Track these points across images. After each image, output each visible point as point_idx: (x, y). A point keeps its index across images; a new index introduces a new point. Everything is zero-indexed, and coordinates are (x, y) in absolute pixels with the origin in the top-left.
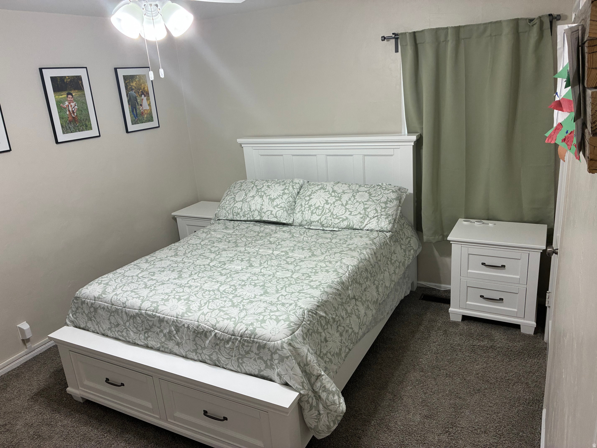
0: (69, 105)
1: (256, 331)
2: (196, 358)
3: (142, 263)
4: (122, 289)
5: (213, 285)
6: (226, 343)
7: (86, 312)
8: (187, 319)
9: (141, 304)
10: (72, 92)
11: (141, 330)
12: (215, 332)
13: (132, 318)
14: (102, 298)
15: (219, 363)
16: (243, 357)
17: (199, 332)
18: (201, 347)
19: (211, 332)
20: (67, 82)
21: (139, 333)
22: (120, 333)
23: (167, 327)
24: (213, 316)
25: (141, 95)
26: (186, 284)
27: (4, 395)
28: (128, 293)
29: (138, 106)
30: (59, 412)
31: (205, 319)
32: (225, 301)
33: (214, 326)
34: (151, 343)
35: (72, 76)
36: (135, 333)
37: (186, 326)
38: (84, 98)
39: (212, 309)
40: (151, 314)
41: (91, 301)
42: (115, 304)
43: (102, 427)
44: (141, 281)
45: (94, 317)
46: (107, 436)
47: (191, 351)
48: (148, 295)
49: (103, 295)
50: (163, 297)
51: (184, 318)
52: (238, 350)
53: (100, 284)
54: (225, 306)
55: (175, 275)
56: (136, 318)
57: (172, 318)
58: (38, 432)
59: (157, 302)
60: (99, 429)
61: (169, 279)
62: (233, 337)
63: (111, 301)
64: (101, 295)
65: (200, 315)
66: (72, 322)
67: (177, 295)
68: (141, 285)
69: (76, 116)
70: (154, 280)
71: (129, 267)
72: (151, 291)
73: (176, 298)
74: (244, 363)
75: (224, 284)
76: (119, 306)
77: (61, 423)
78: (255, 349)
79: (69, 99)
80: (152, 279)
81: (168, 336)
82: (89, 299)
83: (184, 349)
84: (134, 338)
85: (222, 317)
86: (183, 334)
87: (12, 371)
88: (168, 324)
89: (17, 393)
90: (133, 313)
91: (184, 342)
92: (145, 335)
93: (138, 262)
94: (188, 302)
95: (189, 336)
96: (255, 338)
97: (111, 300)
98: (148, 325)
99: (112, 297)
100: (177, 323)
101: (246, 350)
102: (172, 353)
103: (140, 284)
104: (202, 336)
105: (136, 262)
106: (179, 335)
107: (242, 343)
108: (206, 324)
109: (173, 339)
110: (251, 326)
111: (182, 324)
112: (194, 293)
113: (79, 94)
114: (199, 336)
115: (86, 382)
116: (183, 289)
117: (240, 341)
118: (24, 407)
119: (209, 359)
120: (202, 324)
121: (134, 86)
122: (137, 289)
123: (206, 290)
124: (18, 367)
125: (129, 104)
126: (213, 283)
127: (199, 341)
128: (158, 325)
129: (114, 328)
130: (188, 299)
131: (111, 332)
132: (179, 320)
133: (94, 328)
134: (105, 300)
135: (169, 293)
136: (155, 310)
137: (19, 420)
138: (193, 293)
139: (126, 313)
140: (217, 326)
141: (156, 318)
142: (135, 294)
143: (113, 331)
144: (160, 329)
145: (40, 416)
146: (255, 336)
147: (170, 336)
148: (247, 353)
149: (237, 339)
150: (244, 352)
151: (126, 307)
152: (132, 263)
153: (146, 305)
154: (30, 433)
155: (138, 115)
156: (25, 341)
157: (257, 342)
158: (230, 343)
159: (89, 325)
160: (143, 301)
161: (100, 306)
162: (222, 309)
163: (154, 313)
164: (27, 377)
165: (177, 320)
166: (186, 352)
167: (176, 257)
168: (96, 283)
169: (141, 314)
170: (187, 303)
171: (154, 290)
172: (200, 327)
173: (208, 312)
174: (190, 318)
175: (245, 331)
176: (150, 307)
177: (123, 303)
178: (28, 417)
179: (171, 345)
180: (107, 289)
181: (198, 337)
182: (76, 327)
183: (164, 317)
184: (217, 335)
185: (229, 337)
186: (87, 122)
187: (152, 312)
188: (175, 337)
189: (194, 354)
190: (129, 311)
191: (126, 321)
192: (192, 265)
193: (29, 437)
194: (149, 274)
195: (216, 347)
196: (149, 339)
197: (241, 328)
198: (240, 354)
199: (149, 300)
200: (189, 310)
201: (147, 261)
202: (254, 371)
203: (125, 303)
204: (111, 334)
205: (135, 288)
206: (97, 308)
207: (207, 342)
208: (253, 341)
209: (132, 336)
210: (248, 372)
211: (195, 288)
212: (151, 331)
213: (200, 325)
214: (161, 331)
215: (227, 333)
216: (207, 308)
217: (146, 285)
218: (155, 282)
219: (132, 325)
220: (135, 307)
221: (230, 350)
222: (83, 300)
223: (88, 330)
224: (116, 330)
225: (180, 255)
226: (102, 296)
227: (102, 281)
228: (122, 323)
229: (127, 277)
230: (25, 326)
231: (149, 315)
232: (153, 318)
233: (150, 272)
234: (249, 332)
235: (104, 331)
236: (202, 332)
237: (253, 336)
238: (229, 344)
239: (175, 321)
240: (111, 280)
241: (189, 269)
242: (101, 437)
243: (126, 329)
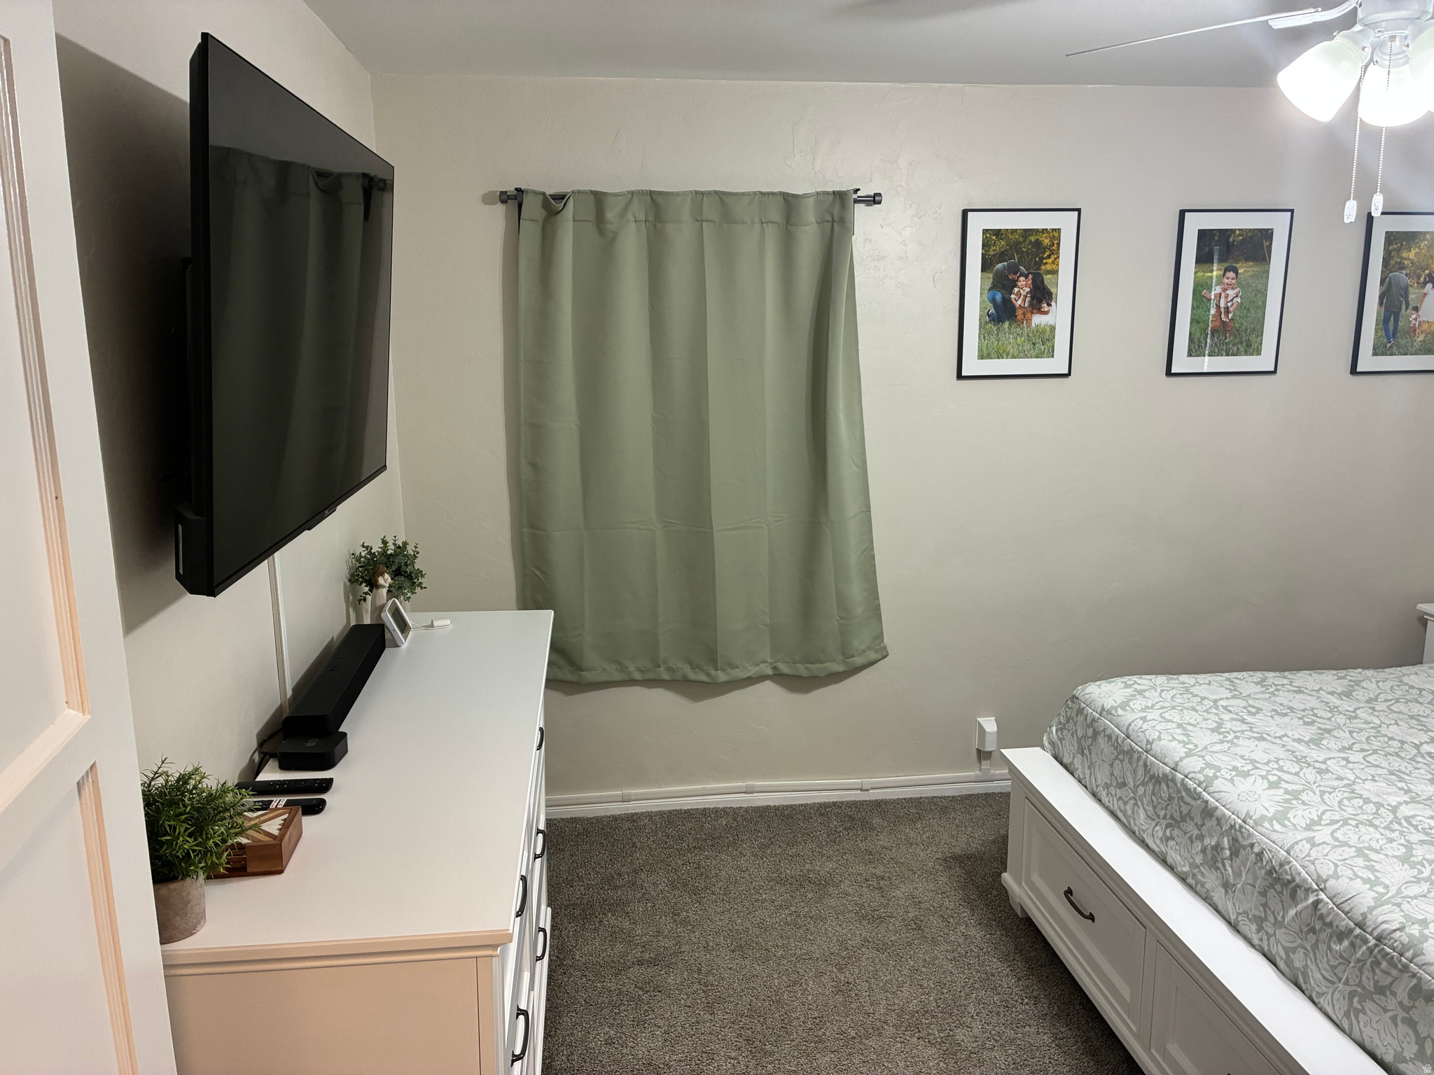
0: (1223, 295)
1: (1425, 945)
2: (1256, 942)
3: (1247, 682)
4: (1164, 713)
5: (1388, 794)
6: (1335, 938)
7: (1080, 733)
8: (1266, 835)
9: (1182, 759)
10: (1238, 266)
11: (1161, 817)
12: (1317, 895)
13: (1153, 781)
14: (1114, 716)
15: (1305, 983)
16: (1366, 996)
17: (1279, 879)
18: (1276, 919)
19: (1308, 890)
20: (1234, 241)
21: (1157, 820)
22: (1121, 803)
23: (1214, 834)
24: (1334, 856)
25: (1425, 283)
26: (1317, 761)
27: (907, 831)
28: (1170, 725)
29: (1407, 309)
30: (972, 909)
31: (1309, 855)
32: (1391, 841)
33: (1320, 880)
34: (1173, 856)
35: (1250, 230)
36: (1149, 817)
37: (1256, 849)
38: (1265, 280)
39: (1339, 841)
40: (1192, 790)
41: (1094, 713)
42: (1132, 737)
43: (1027, 982)
44: (1216, 714)
45: (1089, 749)
46: (1027, 1004)
47: (1250, 917)
48: (1208, 747)
49: (1119, 709)
50: (1239, 765)
51: (1260, 828)
52: (1361, 970)
53: (1127, 686)
54: (1382, 849)
55: (1308, 733)
56: (1160, 783)
57: (1233, 816)
58: (921, 921)
59: (1218, 769)
60: (1021, 983)
61: (1286, 735)
62: (1358, 931)
63: (1128, 729)
64: (1116, 708)
65: (1301, 840)
66: (1052, 743)
67: (1274, 775)
68: (1209, 722)
69: (1232, 319)
70: (1247, 723)
71: (1210, 679)
72: (1222, 742)
73: (1267, 779)
74: (1365, 1014)
75: (1421, 803)
76: (1139, 744)
77: (965, 929)
78: (1402, 990)
79: (1226, 281)
80: (1243, 721)
81: (1210, 856)
82: (1093, 708)
83: (1234, 904)
84: (1144, 828)
85: (1353, 870)
86: (1245, 865)
87: (941, 797)
88: (1219, 828)
89: (928, 838)
90: (1158, 770)
91: (1239, 886)
92: (1165, 832)
93: (1239, 676)
94: (1292, 800)
95: (1256, 878)
96: (1415, 960)
97: (1130, 725)
98: (1178, 810)
99: (1133, 721)
100: (1238, 833)
101: (1378, 982)
102: (1208, 901)
103: (1207, 720)
104: (1285, 892)
105: (1235, 674)
106: (1234, 865)
107: (1375, 957)
108: (1304, 867)
109: (1218, 868)
110: (1416, 926)
111: (1250, 841)
112: (1322, 788)
113: (1253, 271)
114: (1278, 887)
115: (1036, 878)
116: (1301, 769)
117: (1371, 950)
118: (924, 868)
119: (1284, 957)
120: (1295, 863)
121: (1409, 259)
122: (1194, 726)
123: (1361, 795)
124: (953, 797)
125: (1381, 303)
126: (1393, 789)
127: (1274, 903)
128: (1198, 820)
129: (1115, 787)
130: (1296, 795)
131: (1107, 795)
132: (1246, 829)
133: (1084, 774)
134: (1118, 720)
135: (1259, 763)
136: (1204, 784)
137: (905, 883)
138: (1319, 786)
139: (1145, 765)
140: (1328, 884)
141: (1199, 802)
142: (1183, 734)
143: (1111, 794)
144: (1199, 832)
145: (940, 896)
146: (1415, 956)
147: (1213, 858)
148: (1381, 990)
149: (1366, 941)
150: (1371, 983)
151: (1150, 752)
152: (1227, 675)
153: (1192, 765)
154: (910, 914)
155: (1398, 334)
156: (983, 755)
157: (1414, 975)
158: (1346, 943)
159: (1077, 763)
160: (1188, 755)
161: (1104, 730)
162: (1367, 852)
163: (1199, 789)
164: (957, 821)
165: (1241, 827)
166: (1239, 914)
167: (1344, 698)
168: (1122, 682)
169: (1173, 780)
170: (1287, 801)
171: (1231, 742)
172: (1287, 867)
173: (1324, 843)
174: (1274, 836)
175: (1395, 931)
176: (1199, 772)
177: (1148, 741)
178: (921, 886)
179: (1211, 880)
180: (1135, 701)
181: (1274, 888)
182: (1056, 758)
183: (1217, 808)
184: (1320, 906)
185: (1347, 924)
186: (1254, 336)
187: (1195, 786)
188: (1224, 865)
189: (1254, 927)
190: (1152, 763)
191: (1139, 782)
192: (1370, 730)
193: (904, 920)
194: (1245, 708)
195: (1308, 936)
196: (1171, 843)
197: (1389, 918)
198: (1360, 984)
199: (1203, 757)
200: (1281, 817)
201: (1261, 683)
202: (1383, 1050)
203: (1153, 742)
204: (1107, 800)
205: (1192, 721)
206: (1099, 733)
207: (1292, 912)
208: (1406, 967)
209: (1141, 822)
210: (1367, 1044)
211: (1336, 779)
212: (1179, 828)
213: (1289, 863)
214: (1201, 837)
215: (1346, 914)
216: (1330, 832)
217: (1220, 725)
218: (1244, 727)
219: (1147, 798)
220: (1166, 760)
221: (1341, 960)
222: (1081, 707)
223: (1072, 774)
224: (1116, 795)
225: (1358, 697)
226: (1116, 711)
227: (1135, 682)
228: (1132, 784)
229: (1190, 696)
230: (990, 725)
231: (1187, 790)
232: (1195, 799)
233: (1250, 706)
234: (1404, 937)
235: (1097, 786)
236: (1289, 882)
237: (1409, 954)
238: (1341, 944)
239: (1237, 827)
240: (1154, 688)
241: (1355, 734)
242: (1017, 998)
243: (1135, 799)
